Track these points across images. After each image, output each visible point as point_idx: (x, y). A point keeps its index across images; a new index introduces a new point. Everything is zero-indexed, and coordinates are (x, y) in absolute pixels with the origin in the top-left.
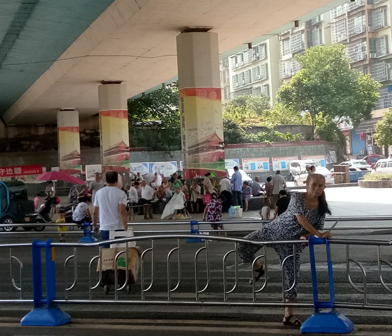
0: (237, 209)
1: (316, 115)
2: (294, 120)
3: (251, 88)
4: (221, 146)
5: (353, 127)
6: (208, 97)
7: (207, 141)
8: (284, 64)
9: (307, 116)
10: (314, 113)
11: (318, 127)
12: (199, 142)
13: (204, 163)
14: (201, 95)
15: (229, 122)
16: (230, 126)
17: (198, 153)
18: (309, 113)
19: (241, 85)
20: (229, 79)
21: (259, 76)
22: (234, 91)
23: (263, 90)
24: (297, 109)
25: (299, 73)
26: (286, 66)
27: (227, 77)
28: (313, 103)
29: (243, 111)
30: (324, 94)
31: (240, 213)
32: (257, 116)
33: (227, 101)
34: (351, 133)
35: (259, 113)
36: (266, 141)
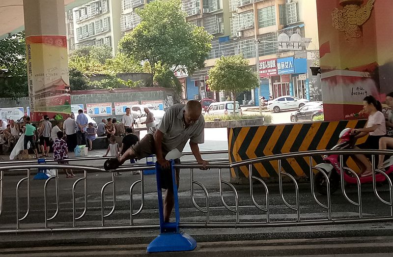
0: (82, 148)
1: (155, 64)
2: (134, 68)
3: (95, 39)
4: (67, 90)
5: (188, 75)
6: (54, 44)
7: (54, 86)
8: (125, 18)
9: (147, 65)
10: (153, 62)
11: (156, 74)
12: (46, 87)
13: (50, 106)
14: (48, 43)
15: (74, 70)
16: (75, 74)
17: (44, 97)
18: (148, 62)
19: (85, 37)
20: (73, 31)
21: (102, 28)
22: (78, 42)
23: (106, 41)
24: (137, 59)
25: (140, 25)
26: (127, 19)
27: (71, 29)
28: (152, 53)
29: (88, 60)
30: (163, 45)
31: (85, 151)
32: (100, 65)
33: (72, 52)
34: (187, 80)
35: (103, 62)
36: (109, 88)
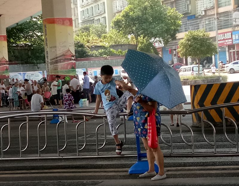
0: (84, 101)
1: (139, 37)
2: (123, 41)
3: (94, 19)
4: (73, 58)
5: (163, 45)
6: (63, 24)
7: (64, 55)
8: (116, 2)
9: (132, 38)
10: (137, 36)
11: (140, 45)
12: (58, 56)
13: (61, 70)
14: (59, 23)
15: (78, 43)
16: (79, 46)
17: (57, 63)
18: (134, 36)
19: (86, 18)
20: (77, 13)
21: (99, 11)
22: (82, 22)
23: (102, 20)
24: (125, 34)
25: (127, 8)
27: (76, 12)
28: (136, 29)
29: (89, 35)
30: (144, 23)
31: (87, 104)
32: (97, 39)
33: (77, 29)
34: (163, 49)
35: (99, 36)
36: (105, 56)
